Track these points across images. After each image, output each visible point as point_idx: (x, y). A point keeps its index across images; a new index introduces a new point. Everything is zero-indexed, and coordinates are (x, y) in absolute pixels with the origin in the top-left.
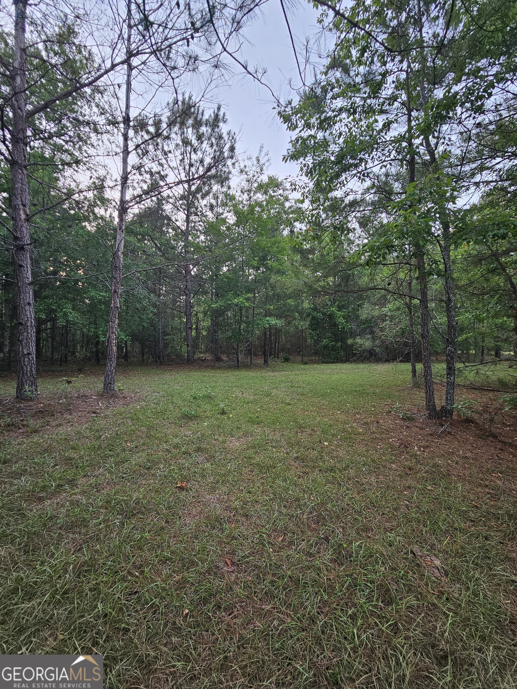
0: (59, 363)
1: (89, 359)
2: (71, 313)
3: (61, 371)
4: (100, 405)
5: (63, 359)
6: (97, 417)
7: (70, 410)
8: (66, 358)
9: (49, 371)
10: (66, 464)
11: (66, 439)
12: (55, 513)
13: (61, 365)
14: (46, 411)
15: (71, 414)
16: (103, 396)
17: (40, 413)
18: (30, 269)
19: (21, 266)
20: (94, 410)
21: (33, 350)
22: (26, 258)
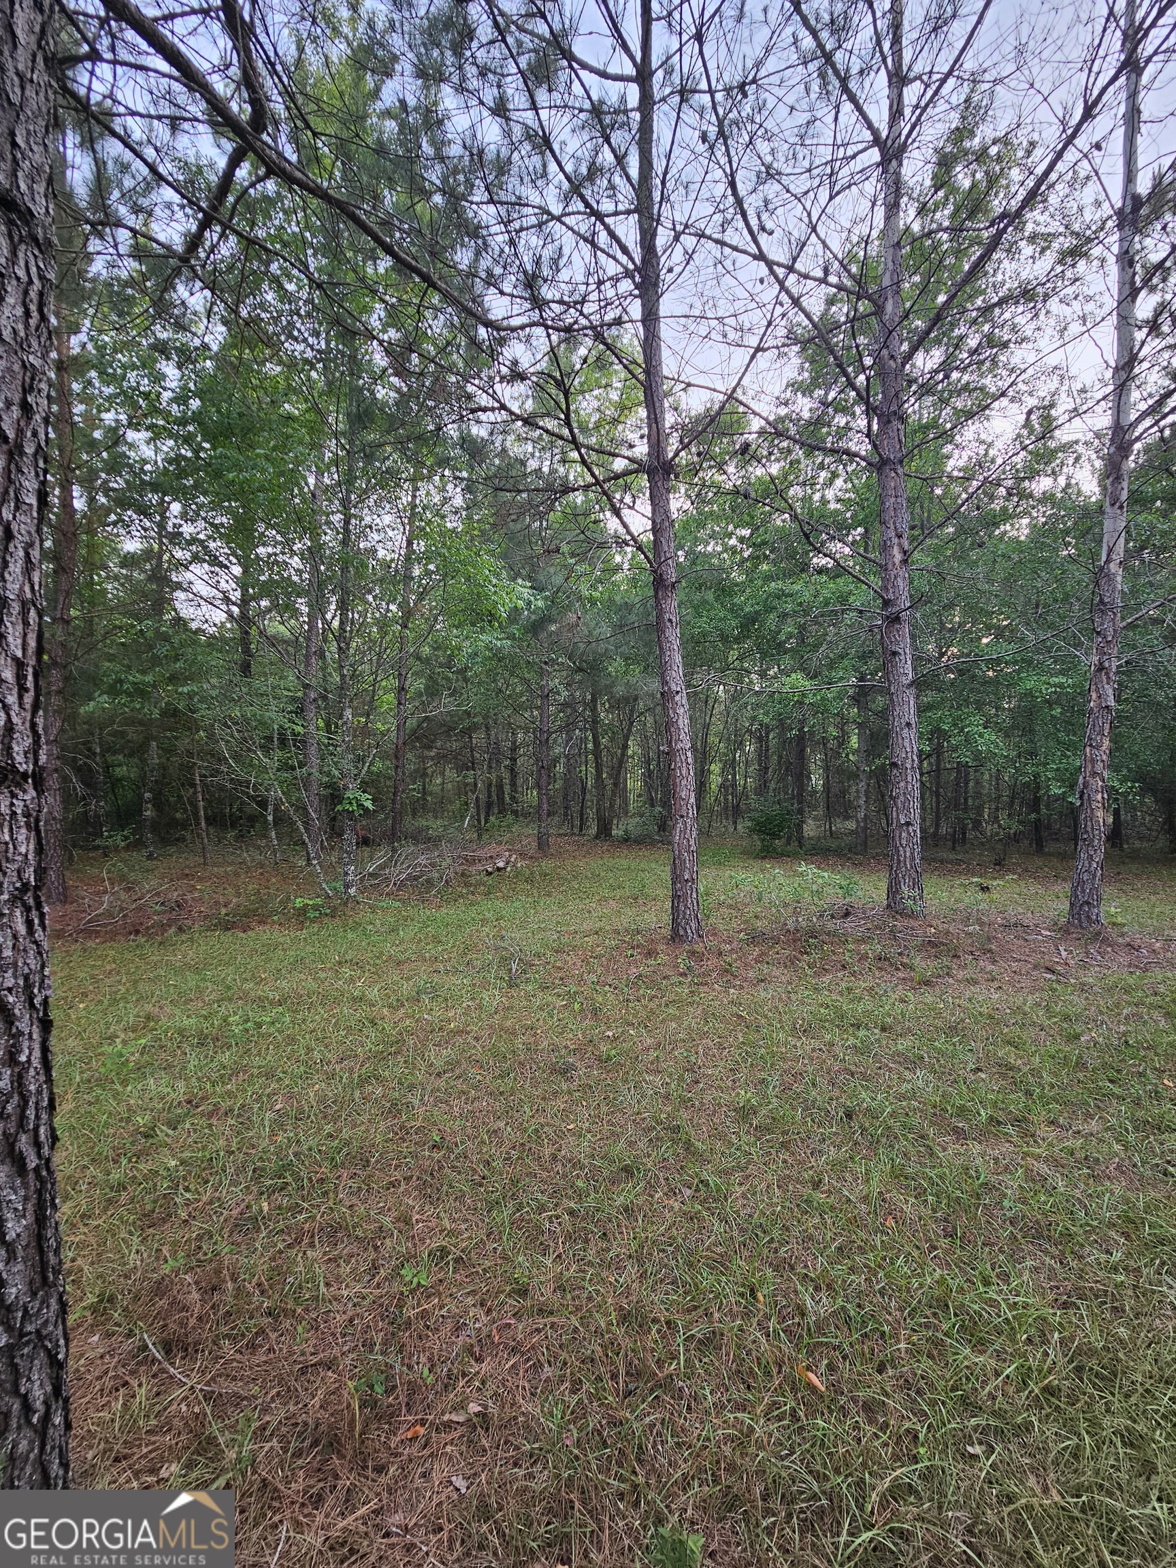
0: (950, 843)
1: (1016, 838)
2: (981, 736)
3: (958, 862)
4: (1064, 954)
5: (959, 836)
6: (1058, 982)
7: (990, 951)
8: (964, 834)
9: (934, 860)
10: (1003, 1076)
11: (991, 1017)
12: (993, 1179)
13: (954, 849)
14: (942, 943)
15: (994, 962)
16: (1068, 932)
17: (933, 946)
18: (909, 657)
19: (895, 654)
20: (1048, 964)
21: (915, 814)
22: (904, 636)
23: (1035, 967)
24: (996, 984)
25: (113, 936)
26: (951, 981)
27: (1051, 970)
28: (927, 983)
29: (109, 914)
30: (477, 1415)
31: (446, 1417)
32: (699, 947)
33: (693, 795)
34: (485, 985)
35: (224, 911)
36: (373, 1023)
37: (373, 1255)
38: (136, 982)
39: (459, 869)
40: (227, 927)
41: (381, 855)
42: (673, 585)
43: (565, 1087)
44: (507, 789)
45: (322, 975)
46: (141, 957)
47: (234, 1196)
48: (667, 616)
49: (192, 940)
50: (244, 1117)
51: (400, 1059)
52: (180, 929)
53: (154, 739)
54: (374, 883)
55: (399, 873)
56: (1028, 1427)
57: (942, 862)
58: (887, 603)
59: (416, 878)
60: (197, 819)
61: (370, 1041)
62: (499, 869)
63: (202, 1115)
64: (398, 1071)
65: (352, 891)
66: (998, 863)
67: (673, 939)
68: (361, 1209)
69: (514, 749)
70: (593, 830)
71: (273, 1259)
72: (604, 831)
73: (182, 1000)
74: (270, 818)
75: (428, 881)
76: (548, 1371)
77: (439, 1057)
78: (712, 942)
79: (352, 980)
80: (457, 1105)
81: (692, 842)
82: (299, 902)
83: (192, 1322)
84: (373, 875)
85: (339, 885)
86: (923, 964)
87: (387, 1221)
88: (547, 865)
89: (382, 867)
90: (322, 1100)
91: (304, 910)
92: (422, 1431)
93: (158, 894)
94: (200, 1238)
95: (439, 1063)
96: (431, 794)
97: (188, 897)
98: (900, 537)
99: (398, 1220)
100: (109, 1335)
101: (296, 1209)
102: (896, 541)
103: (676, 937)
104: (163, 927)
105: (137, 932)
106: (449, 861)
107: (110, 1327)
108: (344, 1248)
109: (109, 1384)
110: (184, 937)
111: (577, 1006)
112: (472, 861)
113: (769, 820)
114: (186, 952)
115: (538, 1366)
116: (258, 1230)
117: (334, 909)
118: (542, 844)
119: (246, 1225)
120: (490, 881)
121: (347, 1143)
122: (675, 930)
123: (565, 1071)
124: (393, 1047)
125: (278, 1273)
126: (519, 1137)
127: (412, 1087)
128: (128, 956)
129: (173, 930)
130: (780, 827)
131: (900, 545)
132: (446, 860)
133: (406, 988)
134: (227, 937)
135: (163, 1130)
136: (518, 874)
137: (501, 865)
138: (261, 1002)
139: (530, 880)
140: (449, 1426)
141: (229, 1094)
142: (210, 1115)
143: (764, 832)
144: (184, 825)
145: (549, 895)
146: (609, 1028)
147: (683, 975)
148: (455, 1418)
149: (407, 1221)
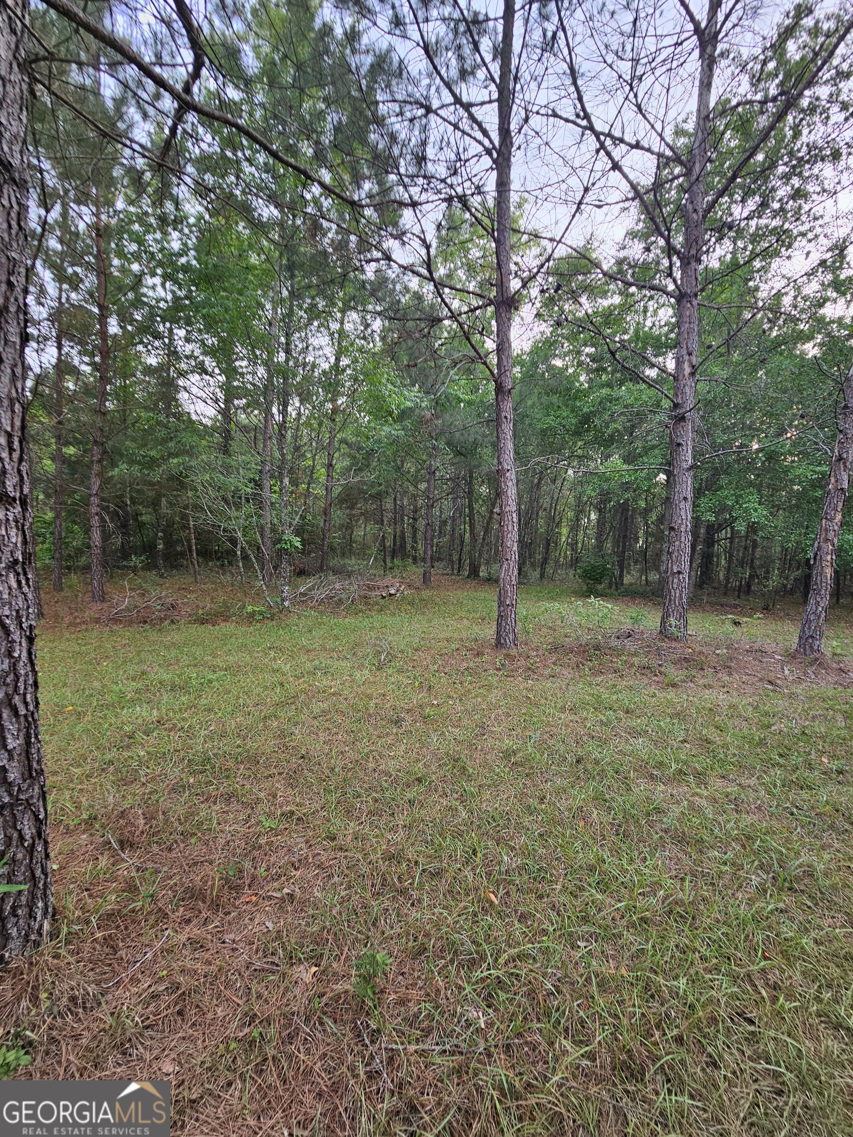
4: (786, 672)
6: (774, 690)
7: (730, 668)
11: (711, 710)
14: (694, 660)
15: (730, 675)
16: (794, 657)
17: (685, 661)
18: (690, 447)
19: (679, 445)
20: (772, 679)
21: (685, 566)
22: (687, 431)
23: (761, 680)
24: (726, 690)
25: (131, 623)
26: (692, 685)
27: (771, 683)
28: (674, 685)
29: (128, 609)
30: (288, 894)
31: (270, 893)
32: (513, 652)
33: (516, 544)
34: (361, 667)
35: (200, 612)
36: (282, 685)
37: (249, 812)
38: (139, 652)
39: (362, 593)
40: (203, 622)
41: (311, 582)
42: (509, 391)
43: (394, 731)
44: (409, 540)
45: (256, 655)
46: (146, 637)
47: (175, 773)
48: (503, 414)
49: (179, 629)
50: (190, 733)
51: (293, 707)
52: (172, 621)
53: (164, 496)
54: (303, 599)
55: (321, 594)
56: (620, 936)
57: (722, 605)
58: (676, 406)
59: (331, 598)
60: (190, 551)
61: (277, 695)
62: (391, 595)
63: (166, 729)
64: (290, 714)
65: (286, 604)
66: (766, 608)
67: (497, 646)
68: (248, 786)
69: (415, 511)
70: (467, 573)
71: (190, 808)
72: (474, 572)
73: (167, 664)
74: (239, 553)
75: (340, 600)
76: (336, 879)
77: (317, 707)
78: (523, 649)
79: (275, 659)
80: (323, 736)
81: (513, 578)
82: (250, 609)
83: (137, 833)
84: (303, 594)
85: (279, 600)
86: (675, 673)
87: (262, 795)
88: (426, 594)
89: (310, 589)
90: (239, 726)
91: (252, 615)
92: (254, 898)
93: (160, 598)
94: (151, 793)
95: (316, 711)
96: (355, 542)
97: (179, 602)
98: (690, 354)
99: (269, 795)
100: (91, 835)
101: (210, 783)
102: (686, 357)
103: (499, 644)
104: (162, 620)
105: (145, 622)
106: (356, 587)
107: (93, 831)
108: (235, 806)
109: (87, 858)
110: (174, 627)
111: (417, 684)
112: (371, 588)
113: (594, 568)
114: (175, 636)
115: (331, 876)
116: (184, 792)
117: (273, 615)
118: (426, 578)
119: (178, 788)
120: (382, 602)
121: (248, 751)
122: (498, 640)
123: (397, 722)
124: (290, 700)
125: (191, 814)
126: (357, 757)
127: (296, 724)
128: (138, 636)
129: (167, 622)
130: (602, 575)
131: (690, 361)
132: (354, 587)
133: (309, 666)
134: (201, 629)
135: (140, 735)
136: (403, 598)
137: (393, 592)
138: (214, 669)
139: (411, 604)
140: (270, 898)
141: (184, 719)
142: (170, 730)
143: (589, 578)
144: (182, 554)
145: (423, 613)
146: (436, 699)
147: (499, 669)
148: (274, 894)
149: (275, 796)
